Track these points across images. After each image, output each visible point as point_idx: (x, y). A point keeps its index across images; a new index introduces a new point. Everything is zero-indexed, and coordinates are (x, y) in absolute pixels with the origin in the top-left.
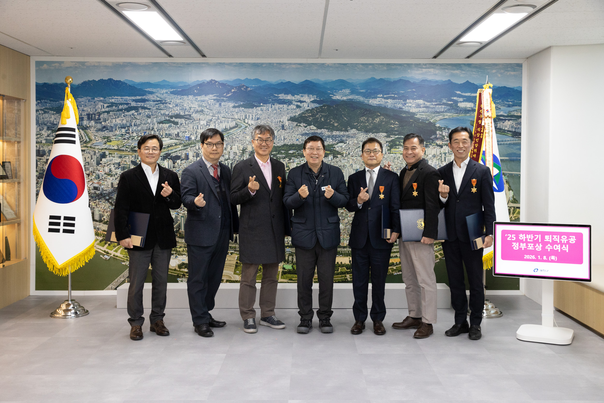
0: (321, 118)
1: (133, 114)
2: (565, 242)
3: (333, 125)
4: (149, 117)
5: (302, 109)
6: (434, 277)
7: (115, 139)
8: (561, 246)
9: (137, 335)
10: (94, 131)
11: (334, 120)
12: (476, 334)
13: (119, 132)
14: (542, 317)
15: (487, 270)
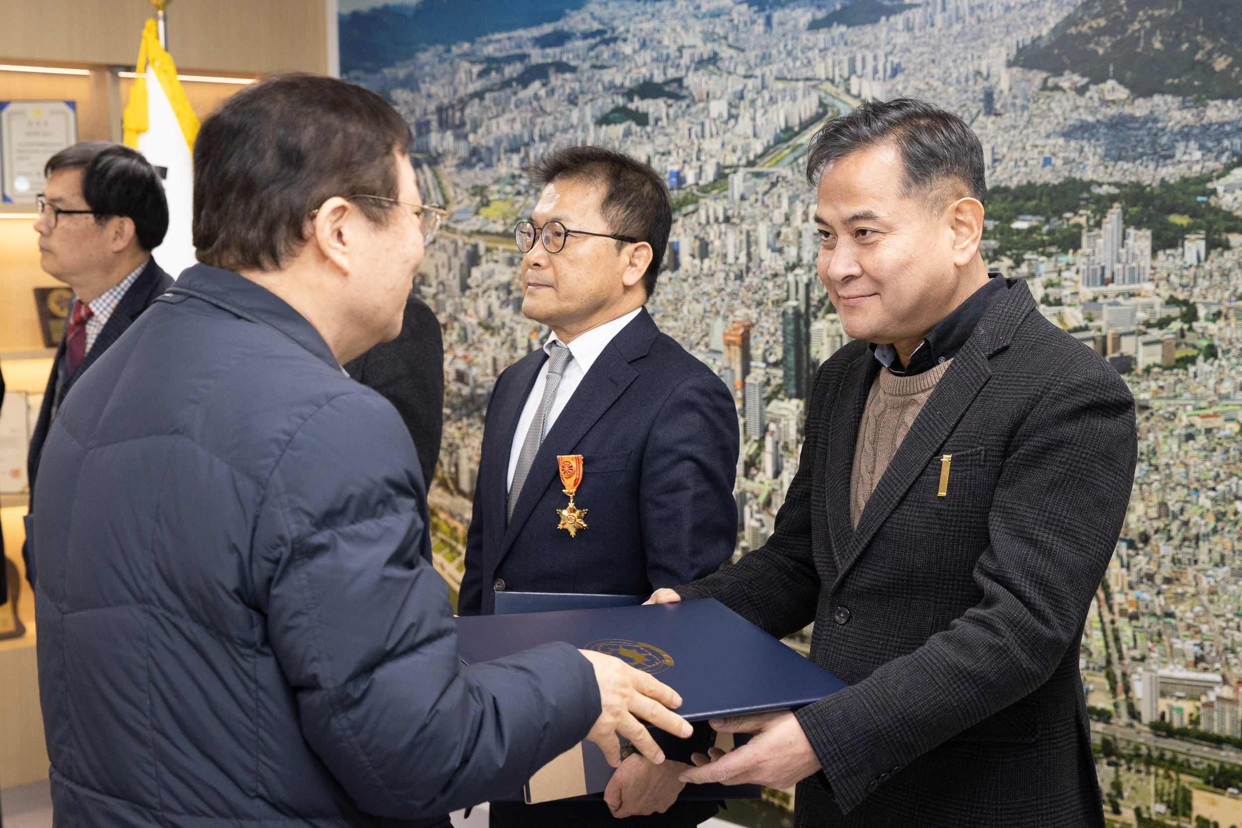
0: (1150, 34)
1: (536, 97)
3: (1206, 68)
4: (573, 101)
7: (496, 196)
10: (454, 169)
11: (1214, 40)
13: (507, 166)
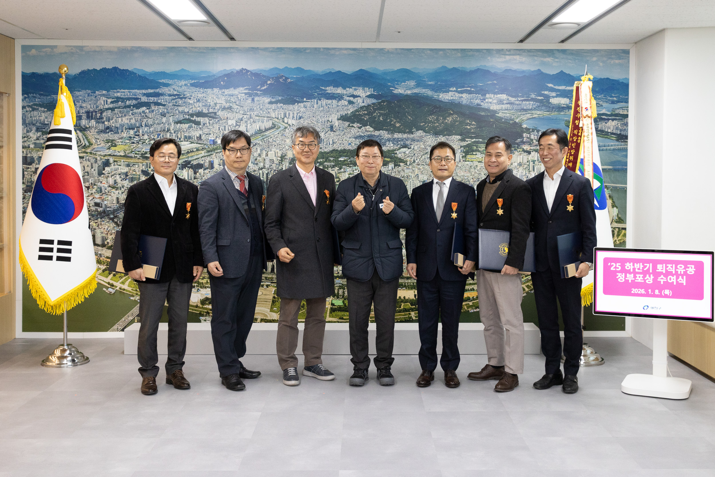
0: (379, 116)
1: (143, 112)
2: (682, 273)
3: (394, 126)
4: (163, 115)
5: (355, 105)
6: (521, 316)
7: (121, 143)
8: (677, 278)
9: (150, 388)
10: (95, 133)
11: (397, 120)
12: (571, 386)
13: (127, 134)
14: (652, 365)
15: (585, 307)
